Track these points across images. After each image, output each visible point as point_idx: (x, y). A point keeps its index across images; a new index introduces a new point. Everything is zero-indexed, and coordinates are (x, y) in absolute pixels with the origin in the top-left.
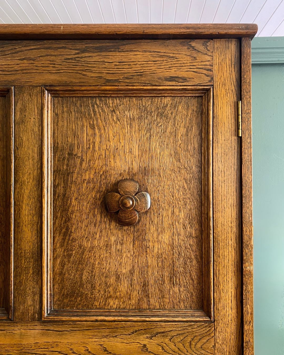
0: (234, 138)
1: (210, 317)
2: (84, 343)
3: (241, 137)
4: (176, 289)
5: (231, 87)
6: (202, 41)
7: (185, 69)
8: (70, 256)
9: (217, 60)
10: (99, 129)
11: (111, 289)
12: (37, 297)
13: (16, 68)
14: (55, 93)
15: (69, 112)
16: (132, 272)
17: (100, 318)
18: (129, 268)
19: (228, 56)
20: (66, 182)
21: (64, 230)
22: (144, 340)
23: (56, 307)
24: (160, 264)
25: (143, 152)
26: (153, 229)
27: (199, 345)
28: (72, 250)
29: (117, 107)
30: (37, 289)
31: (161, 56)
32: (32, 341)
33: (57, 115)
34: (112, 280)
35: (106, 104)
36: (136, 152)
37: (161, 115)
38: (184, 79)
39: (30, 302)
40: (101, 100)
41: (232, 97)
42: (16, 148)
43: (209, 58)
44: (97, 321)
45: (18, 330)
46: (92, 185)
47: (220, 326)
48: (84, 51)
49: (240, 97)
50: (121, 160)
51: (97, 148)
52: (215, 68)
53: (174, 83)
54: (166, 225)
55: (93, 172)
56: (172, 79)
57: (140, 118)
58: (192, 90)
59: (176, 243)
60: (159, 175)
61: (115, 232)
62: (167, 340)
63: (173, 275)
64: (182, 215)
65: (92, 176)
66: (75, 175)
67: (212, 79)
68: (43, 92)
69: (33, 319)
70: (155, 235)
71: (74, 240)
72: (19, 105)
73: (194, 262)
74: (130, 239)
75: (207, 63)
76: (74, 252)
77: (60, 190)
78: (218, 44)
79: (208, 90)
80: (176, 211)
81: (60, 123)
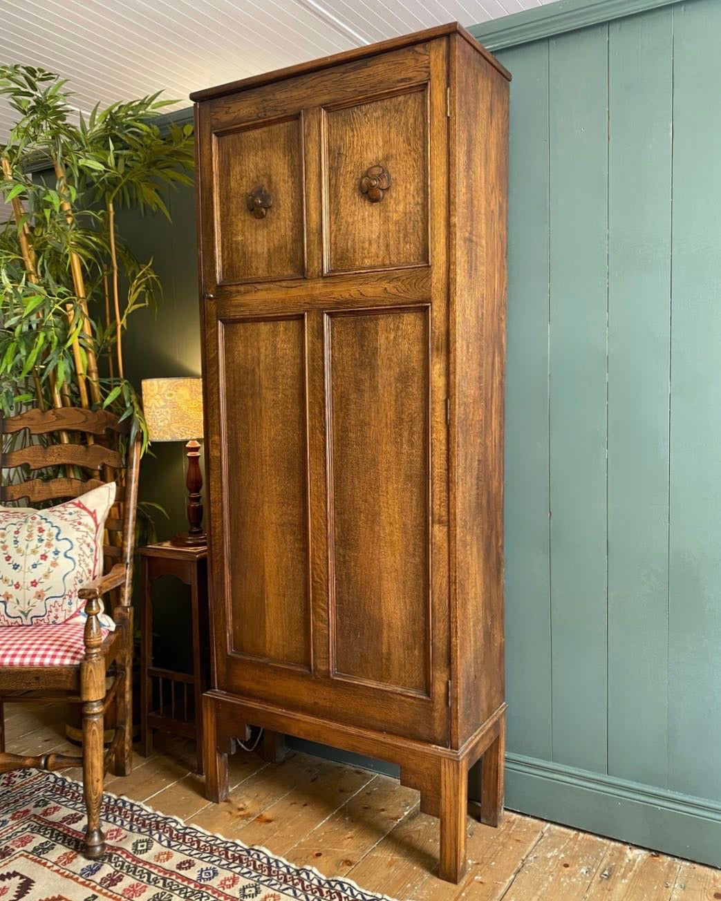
0: (445, 118)
1: (428, 262)
2: (348, 290)
3: (449, 117)
4: (408, 246)
5: (443, 77)
6: (422, 45)
7: (410, 70)
8: (340, 229)
9: (433, 57)
10: (357, 130)
11: (366, 251)
12: (320, 261)
13: (305, 95)
14: (328, 110)
15: (338, 122)
16: (379, 237)
17: (357, 272)
18: (377, 234)
19: (441, 52)
20: (336, 176)
21: (336, 211)
22: (385, 284)
23: (333, 269)
24: (397, 228)
25: (385, 143)
26: (392, 202)
27: (421, 285)
28: (341, 225)
29: (368, 111)
30: (320, 256)
31: (395, 64)
32: (318, 292)
33: (330, 125)
34: (367, 245)
35: (361, 110)
36: (381, 143)
37: (397, 111)
38: (410, 79)
39: (316, 265)
40: (357, 108)
41: (443, 85)
42: (306, 155)
43: (427, 57)
44: (356, 273)
45: (310, 285)
46: (352, 175)
47: (435, 269)
48: (344, 73)
49: (448, 85)
50: (371, 152)
51: (355, 146)
52: (432, 64)
53: (403, 84)
54: (401, 197)
55: (353, 164)
56: (402, 80)
57: (383, 117)
58: (417, 86)
59: (408, 211)
60: (396, 159)
61: (367, 207)
62: (400, 283)
63: (406, 236)
64: (412, 189)
65: (352, 168)
66: (342, 169)
67: (430, 74)
68: (320, 110)
69: (319, 277)
70: (394, 206)
71: (342, 218)
72: (306, 123)
73: (420, 224)
74: (377, 212)
75: (426, 62)
76: (342, 227)
77: (333, 181)
78: (434, 44)
79: (427, 84)
80: (408, 185)
81: (332, 131)
